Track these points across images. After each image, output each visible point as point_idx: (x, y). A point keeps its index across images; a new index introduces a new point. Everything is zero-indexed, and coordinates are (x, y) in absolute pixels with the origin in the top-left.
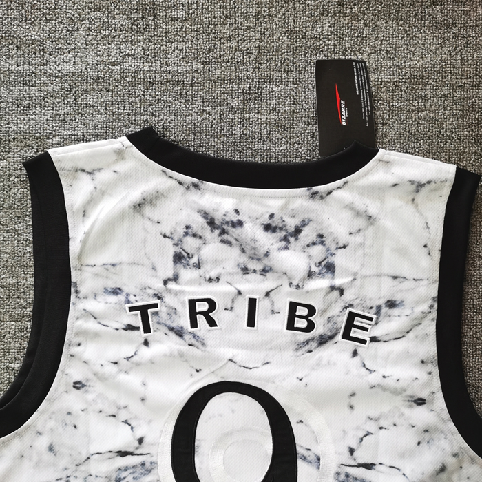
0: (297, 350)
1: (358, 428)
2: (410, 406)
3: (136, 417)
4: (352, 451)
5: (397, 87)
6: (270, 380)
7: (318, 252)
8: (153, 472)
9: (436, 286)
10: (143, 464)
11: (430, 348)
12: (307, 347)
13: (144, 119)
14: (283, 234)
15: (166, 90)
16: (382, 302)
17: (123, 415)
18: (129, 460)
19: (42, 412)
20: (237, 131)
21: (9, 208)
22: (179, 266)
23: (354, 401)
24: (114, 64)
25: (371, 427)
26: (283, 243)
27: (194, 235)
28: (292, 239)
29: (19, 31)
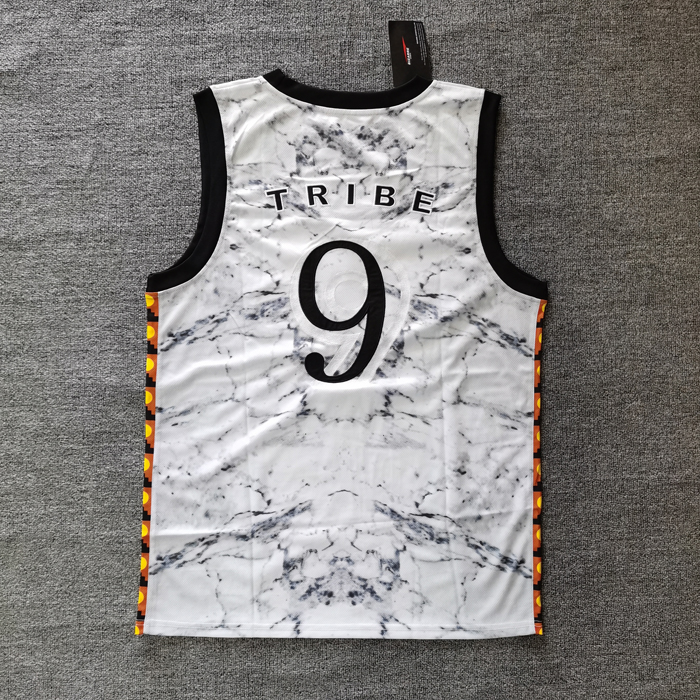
0: (382, 218)
1: (426, 271)
2: (461, 255)
3: (274, 269)
4: (422, 286)
5: (445, 39)
6: (364, 238)
7: (395, 151)
8: (287, 304)
9: (475, 171)
10: (280, 300)
11: (472, 214)
12: (390, 216)
13: (273, 65)
14: (371, 140)
15: (288, 45)
16: (439, 184)
17: (265, 267)
18: (270, 298)
19: (210, 266)
20: (337, 72)
21: (182, 128)
22: (301, 164)
23: (423, 252)
24: (252, 28)
25: (435, 270)
26: (371, 147)
27: (310, 143)
28: (377, 144)
29: (187, 8)
